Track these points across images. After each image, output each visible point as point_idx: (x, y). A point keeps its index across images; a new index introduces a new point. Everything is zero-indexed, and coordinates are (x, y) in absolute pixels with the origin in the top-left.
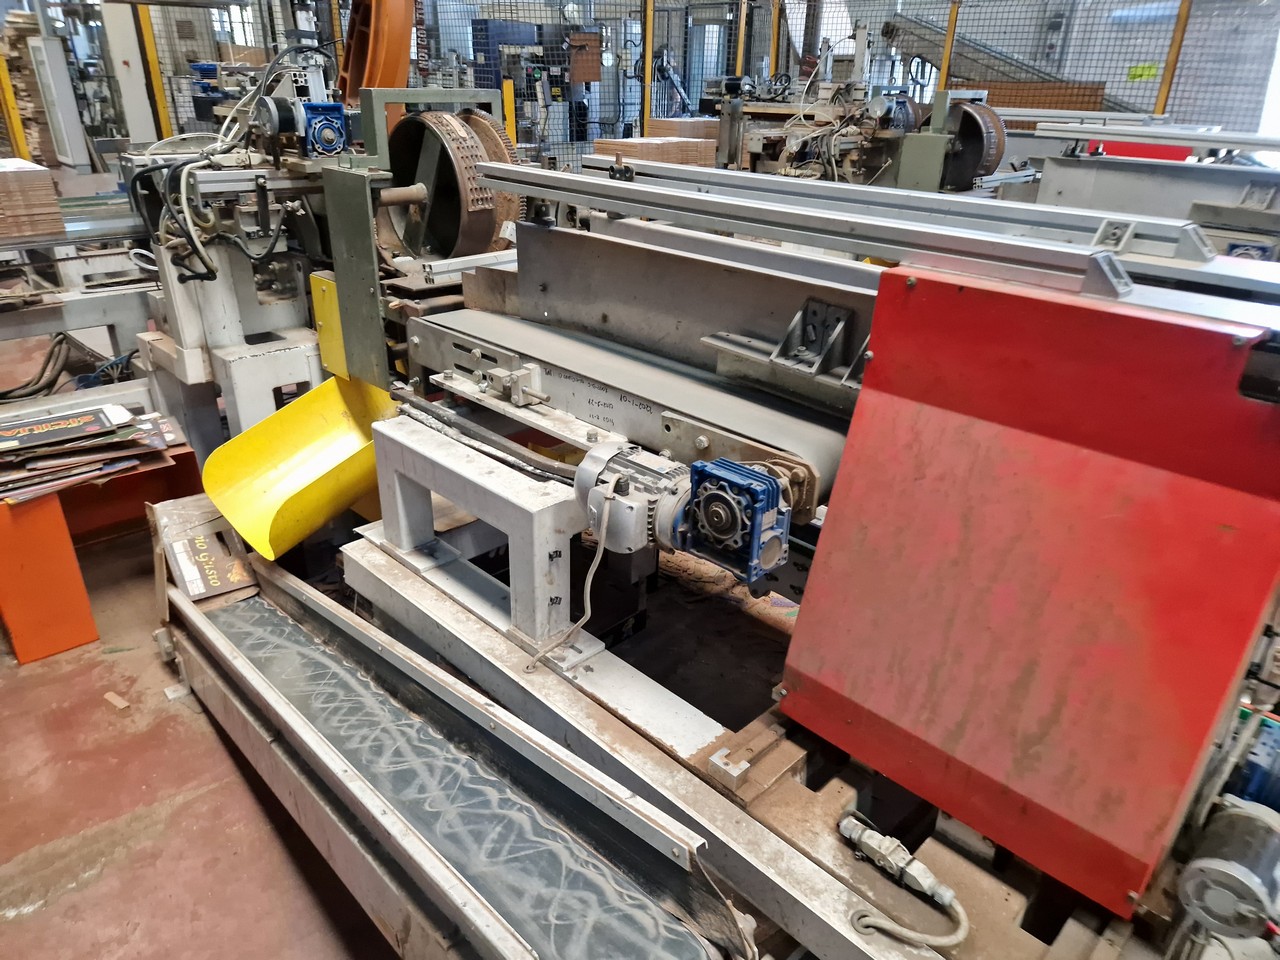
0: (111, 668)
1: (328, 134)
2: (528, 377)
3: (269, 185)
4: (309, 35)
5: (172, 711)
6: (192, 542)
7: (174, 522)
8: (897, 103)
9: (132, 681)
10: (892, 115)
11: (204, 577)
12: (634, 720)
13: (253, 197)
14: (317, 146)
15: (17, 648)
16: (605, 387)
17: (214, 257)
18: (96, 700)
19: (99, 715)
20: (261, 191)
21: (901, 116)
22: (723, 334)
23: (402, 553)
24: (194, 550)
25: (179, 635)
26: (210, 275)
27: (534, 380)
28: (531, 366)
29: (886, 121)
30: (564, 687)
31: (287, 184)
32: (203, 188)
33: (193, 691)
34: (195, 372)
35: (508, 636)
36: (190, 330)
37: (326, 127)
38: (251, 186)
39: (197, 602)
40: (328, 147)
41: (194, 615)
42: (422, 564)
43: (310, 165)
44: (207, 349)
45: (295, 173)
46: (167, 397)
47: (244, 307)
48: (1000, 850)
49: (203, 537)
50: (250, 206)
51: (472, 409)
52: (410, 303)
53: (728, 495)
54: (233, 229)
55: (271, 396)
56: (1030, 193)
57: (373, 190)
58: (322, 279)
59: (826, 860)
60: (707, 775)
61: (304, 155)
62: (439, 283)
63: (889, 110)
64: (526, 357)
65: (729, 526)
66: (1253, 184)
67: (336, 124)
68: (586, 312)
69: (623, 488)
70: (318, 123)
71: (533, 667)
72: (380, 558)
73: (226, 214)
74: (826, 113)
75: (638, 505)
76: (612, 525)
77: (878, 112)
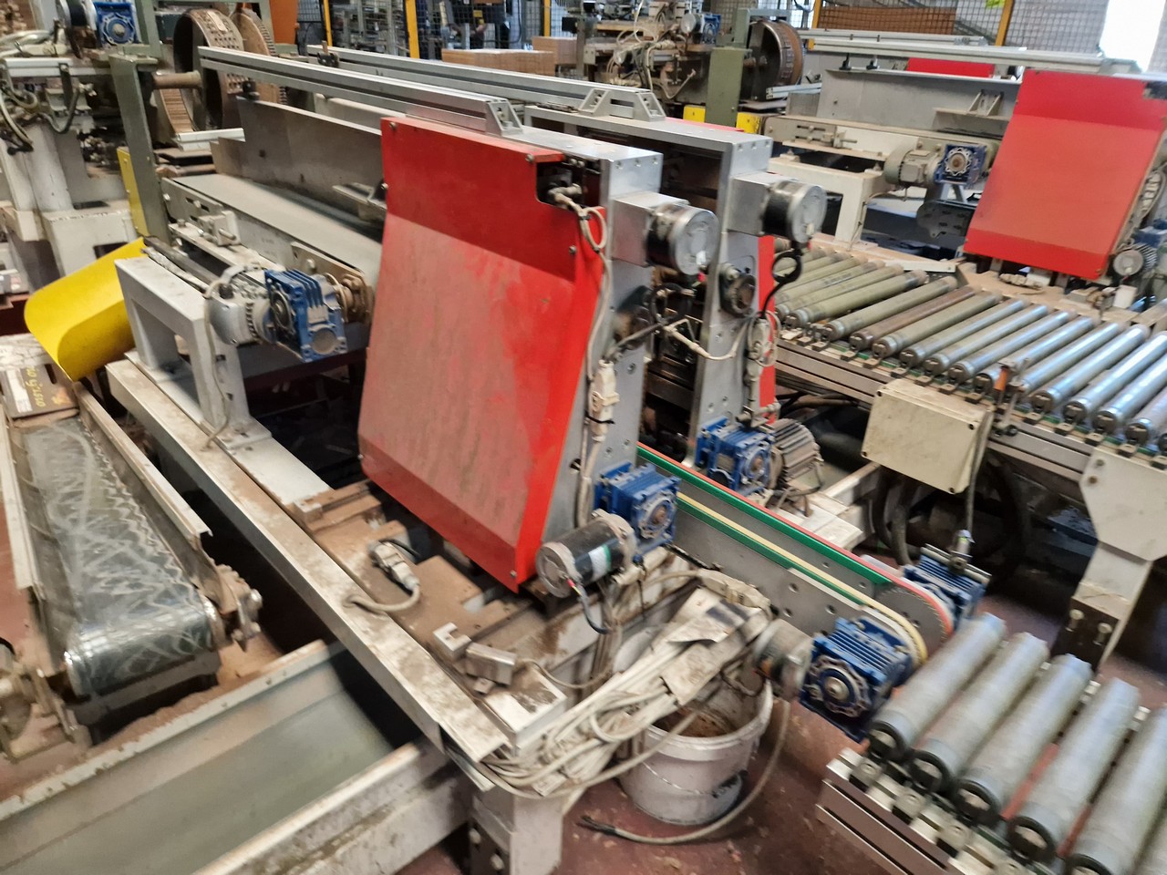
1: (119, 28)
2: (225, 221)
3: (72, 72)
6: (24, 372)
7: (7, 353)
8: (707, 20)
10: (701, 31)
11: (32, 399)
12: (261, 481)
13: (59, 82)
14: (108, 38)
16: (267, 226)
17: (35, 135)
20: (65, 76)
21: (711, 32)
22: (355, 184)
23: (148, 370)
24: (25, 377)
26: (28, 148)
27: (231, 226)
28: (228, 213)
29: (696, 35)
30: (227, 461)
31: (91, 71)
32: (14, 73)
34: (30, 231)
35: (201, 427)
36: (21, 194)
37: (116, 22)
38: (57, 72)
40: (120, 39)
42: (159, 377)
43: (102, 54)
44: (37, 212)
45: (96, 63)
47: (71, 177)
49: (33, 366)
50: (56, 89)
51: (189, 246)
52: (173, 168)
53: (282, 293)
54: (47, 110)
55: (92, 252)
56: (812, 103)
57: (141, 75)
58: (123, 152)
59: (351, 566)
60: (294, 515)
61: (100, 47)
62: (189, 150)
63: (698, 26)
64: (227, 207)
65: (285, 318)
66: (983, 93)
67: (126, 20)
68: (292, 175)
69: (226, 293)
70: (108, 19)
71: (208, 447)
72: (133, 373)
73: (42, 97)
74: (651, 29)
75: (234, 305)
76: (216, 320)
77: (688, 28)
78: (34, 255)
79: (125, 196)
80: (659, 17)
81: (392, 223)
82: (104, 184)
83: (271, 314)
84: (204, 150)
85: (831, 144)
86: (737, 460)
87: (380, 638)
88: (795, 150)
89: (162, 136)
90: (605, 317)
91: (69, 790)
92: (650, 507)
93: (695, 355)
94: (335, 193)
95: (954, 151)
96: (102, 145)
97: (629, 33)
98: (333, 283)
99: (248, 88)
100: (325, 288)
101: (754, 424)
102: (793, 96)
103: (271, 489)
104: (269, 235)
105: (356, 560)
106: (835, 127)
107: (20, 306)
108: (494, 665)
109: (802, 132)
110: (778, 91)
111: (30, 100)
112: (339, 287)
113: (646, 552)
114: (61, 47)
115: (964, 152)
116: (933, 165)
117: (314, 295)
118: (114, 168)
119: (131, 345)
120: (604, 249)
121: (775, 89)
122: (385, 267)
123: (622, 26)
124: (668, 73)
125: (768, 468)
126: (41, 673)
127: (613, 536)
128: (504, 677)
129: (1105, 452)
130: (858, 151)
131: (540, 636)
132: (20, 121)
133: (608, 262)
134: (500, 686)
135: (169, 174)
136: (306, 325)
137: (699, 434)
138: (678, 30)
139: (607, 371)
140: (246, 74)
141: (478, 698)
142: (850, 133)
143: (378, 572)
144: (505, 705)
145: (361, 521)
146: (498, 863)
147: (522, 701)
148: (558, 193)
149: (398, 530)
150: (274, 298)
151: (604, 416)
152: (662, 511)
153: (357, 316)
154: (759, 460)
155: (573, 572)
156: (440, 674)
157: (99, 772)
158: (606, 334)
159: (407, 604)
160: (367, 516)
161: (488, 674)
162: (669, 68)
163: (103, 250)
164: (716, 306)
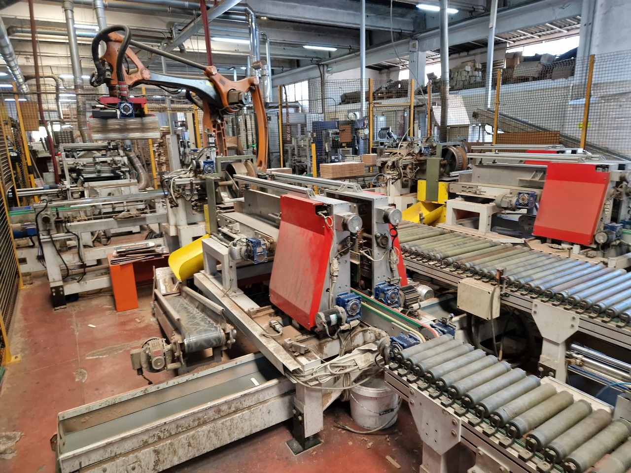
0: (139, 314)
1: (209, 168)
2: (236, 226)
3: (194, 182)
4: (212, 143)
5: (151, 323)
6: (165, 279)
7: (160, 273)
9: (143, 317)
10: (423, 152)
11: (166, 289)
12: (239, 305)
13: (189, 185)
14: (206, 172)
15: (117, 307)
16: (248, 227)
17: (180, 202)
18: (133, 320)
19: (132, 323)
20: (192, 184)
21: (427, 152)
24: (165, 281)
25: (156, 303)
26: (177, 206)
27: (237, 227)
28: (237, 223)
29: (421, 154)
30: (229, 300)
31: (199, 182)
32: (177, 183)
33: (157, 320)
34: (173, 233)
35: (222, 291)
36: (172, 221)
38: (189, 182)
39: (164, 295)
40: (209, 172)
41: (162, 299)
42: (210, 277)
43: (203, 176)
44: (176, 226)
45: (201, 179)
46: (167, 241)
47: (188, 215)
48: (300, 325)
49: (168, 278)
50: (188, 188)
51: (224, 235)
52: (221, 211)
53: (250, 244)
54: (184, 194)
55: (191, 239)
56: (469, 178)
57: (215, 183)
58: (206, 206)
59: (263, 327)
60: (249, 314)
61: (203, 174)
62: (227, 205)
63: (421, 150)
64: (237, 221)
65: (250, 251)
66: (537, 171)
67: (212, 166)
68: (257, 211)
69: (235, 245)
70: (206, 166)
71: (224, 296)
72: (202, 276)
73: (183, 190)
74: (403, 151)
75: (236, 249)
76: (231, 254)
77: (417, 151)
78: (171, 241)
79: (204, 221)
80: (407, 147)
81: (282, 223)
82: (198, 217)
83: (247, 251)
84: (231, 205)
85: (475, 193)
86: (385, 294)
87: (270, 343)
89: (220, 201)
90: (335, 246)
91: (179, 384)
92: (350, 304)
93: (371, 260)
94: (270, 216)
95: (522, 195)
96: (199, 204)
97: (396, 153)
98: (264, 240)
99: (246, 186)
100: (262, 242)
101: (392, 283)
102: (461, 174)
103: (242, 307)
104: (249, 229)
105: (265, 325)
106: (477, 186)
107: (167, 258)
108: (300, 347)
109: (464, 189)
110: (453, 174)
111: (179, 191)
112: (266, 242)
113: (352, 320)
114: (191, 175)
115: (525, 195)
116: (514, 200)
117: (259, 244)
118: (202, 211)
119: (202, 269)
120: (333, 227)
121: (453, 173)
122: (280, 236)
123: (394, 151)
124: (409, 168)
125: (398, 298)
126: (179, 342)
127: (339, 312)
128: (303, 352)
129: (536, 301)
130: (488, 195)
131: (317, 345)
132: (177, 198)
133: (334, 231)
134: (302, 355)
135: (220, 212)
136: (256, 253)
137: (375, 287)
138: (413, 152)
139: (335, 261)
140: (245, 182)
141: (295, 357)
142: (483, 189)
143: (271, 328)
144: (303, 360)
145: (268, 316)
146: (300, 418)
147: (307, 359)
148: (320, 213)
149: (279, 319)
150: (248, 245)
151: (335, 274)
152: (355, 306)
153: (271, 251)
154: (394, 295)
155: (324, 319)
156: (285, 352)
157: (187, 381)
158: (336, 251)
159: (278, 334)
160: (270, 315)
161: (298, 351)
162: (410, 166)
163: (195, 238)
164: (375, 245)
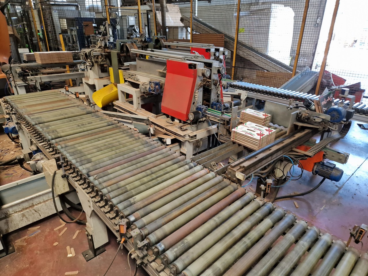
56: (135, 68)
77: (103, 45)
88: (129, 82)
102: (131, 65)
109: (129, 76)
110: (126, 64)
124: (100, 58)
162: (100, 57)
